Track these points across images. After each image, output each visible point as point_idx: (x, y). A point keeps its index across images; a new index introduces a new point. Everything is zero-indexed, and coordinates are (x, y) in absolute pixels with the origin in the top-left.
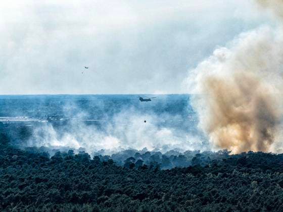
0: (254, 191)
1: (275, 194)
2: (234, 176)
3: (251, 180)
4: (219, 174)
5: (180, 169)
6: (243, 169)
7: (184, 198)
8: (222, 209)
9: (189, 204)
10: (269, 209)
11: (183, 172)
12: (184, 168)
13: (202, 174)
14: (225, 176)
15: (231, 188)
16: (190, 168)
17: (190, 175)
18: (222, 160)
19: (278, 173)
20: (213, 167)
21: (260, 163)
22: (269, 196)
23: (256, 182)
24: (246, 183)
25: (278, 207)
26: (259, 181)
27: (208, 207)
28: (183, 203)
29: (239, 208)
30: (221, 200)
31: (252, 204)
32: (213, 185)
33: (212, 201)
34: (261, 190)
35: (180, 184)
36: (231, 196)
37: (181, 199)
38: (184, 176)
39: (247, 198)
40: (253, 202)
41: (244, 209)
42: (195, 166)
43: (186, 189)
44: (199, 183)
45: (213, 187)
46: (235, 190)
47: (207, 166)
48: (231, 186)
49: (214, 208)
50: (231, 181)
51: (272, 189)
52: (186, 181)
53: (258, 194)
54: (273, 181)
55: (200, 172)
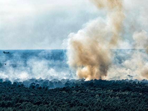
0: (97, 100)
1: (108, 101)
2: (87, 92)
3: (95, 94)
4: (79, 91)
5: (58, 89)
6: (92, 88)
7: (61, 104)
8: (81, 109)
9: (63, 107)
10: (105, 109)
11: (60, 90)
12: (61, 88)
13: (71, 91)
14: (82, 92)
15: (85, 98)
16: (64, 88)
17: (64, 92)
18: (81, 84)
19: (110, 90)
20: (76, 87)
21: (100, 85)
22: (105, 103)
23: (99, 95)
24: (93, 96)
25: (109, 108)
26: (100, 94)
27: (73, 108)
28: (60, 107)
29: (89, 109)
30: (80, 104)
31: (96, 107)
32: (76, 97)
33: (76, 105)
34: (101, 99)
35: (59, 97)
36: (85, 102)
37: (59, 104)
38: (61, 93)
39: (94, 103)
40: (97, 106)
41: (92, 109)
42: (67, 87)
43: (62, 99)
44: (69, 96)
45: (76, 98)
46: (88, 99)
47: (73, 87)
48: (85, 97)
49: (77, 109)
50: (85, 95)
51: (107, 99)
52: (62, 95)
53: (99, 102)
54: (107, 95)
55: (69, 90)
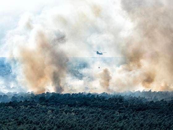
0: (50, 116)
1: (62, 118)
2: (37, 107)
3: (48, 110)
4: (28, 106)
5: (4, 103)
6: (43, 103)
7: (6, 121)
8: (30, 128)
9: (9, 125)
10: (59, 127)
11: (6, 105)
12: (7, 103)
13: (18, 106)
14: (32, 107)
15: (36, 115)
16: (11, 102)
17: (10, 107)
18: (30, 98)
19: (64, 105)
20: (24, 102)
21: (53, 99)
22: (59, 120)
23: (51, 111)
24: (45, 112)
25: (64, 126)
26: (53, 110)
27: (21, 127)
28: (6, 125)
29: (40, 127)
30: (30, 122)
31: (48, 124)
32: (24, 113)
33: (24, 123)
34: (54, 116)
35: (4, 113)
36: (35, 120)
37: (4, 122)
38: (6, 108)
39: (45, 120)
40: (49, 123)
41: (44, 127)
42: (14, 102)
43: (8, 116)
44: (16, 112)
45: (25, 114)
46: (38, 116)
47: (21, 102)
48: (36, 113)
49: (25, 128)
50: (35, 110)
51: (61, 115)
52: (8, 111)
53: (52, 118)
54: (61, 110)
55: (17, 105)
